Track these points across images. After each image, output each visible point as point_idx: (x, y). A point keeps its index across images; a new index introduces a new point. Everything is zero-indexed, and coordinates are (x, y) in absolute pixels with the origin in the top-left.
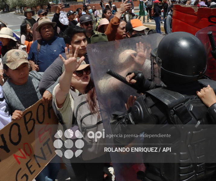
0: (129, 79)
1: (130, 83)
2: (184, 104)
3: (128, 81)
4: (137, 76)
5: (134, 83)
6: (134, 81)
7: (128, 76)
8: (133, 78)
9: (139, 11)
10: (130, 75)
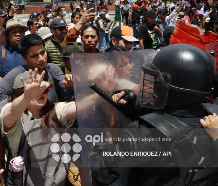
0: (118, 99)
1: (118, 104)
2: (187, 135)
3: (116, 101)
4: (127, 96)
5: (123, 104)
6: (123, 101)
7: (116, 95)
8: (122, 97)
9: (114, 16)
10: (118, 94)
